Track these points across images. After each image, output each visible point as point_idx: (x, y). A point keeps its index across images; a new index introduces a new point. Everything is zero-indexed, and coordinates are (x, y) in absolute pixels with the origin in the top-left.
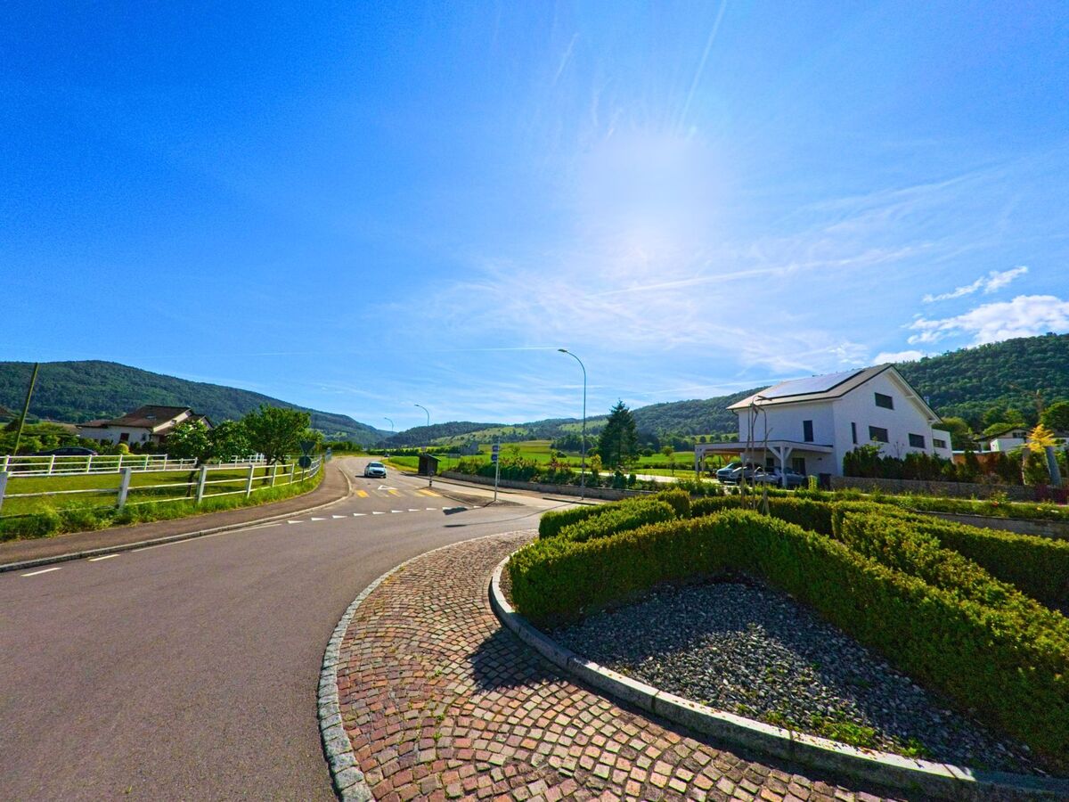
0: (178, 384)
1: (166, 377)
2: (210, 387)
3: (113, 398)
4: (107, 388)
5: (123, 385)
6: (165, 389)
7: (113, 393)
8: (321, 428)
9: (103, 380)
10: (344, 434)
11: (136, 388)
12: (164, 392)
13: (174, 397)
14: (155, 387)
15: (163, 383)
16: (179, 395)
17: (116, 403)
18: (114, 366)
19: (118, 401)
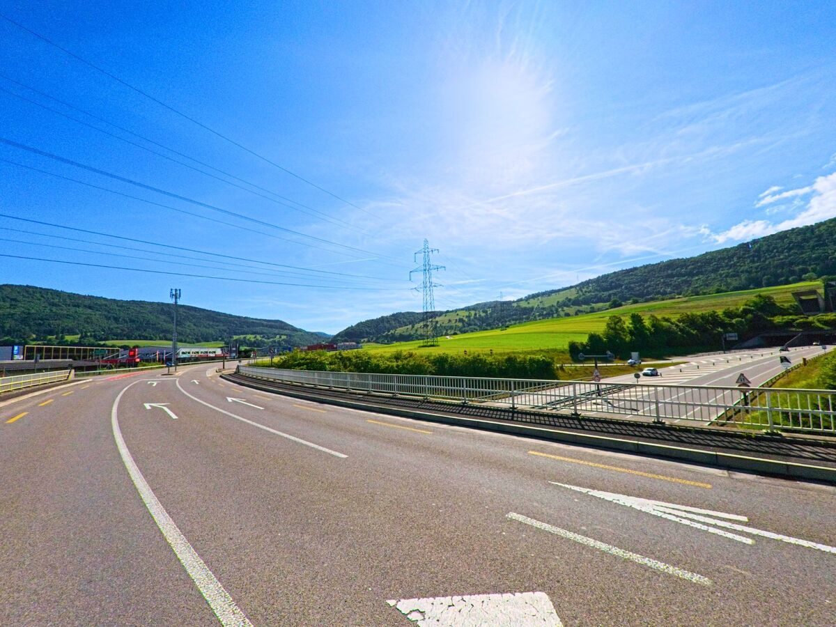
0: (104, 303)
1: (91, 297)
2: (141, 304)
3: (24, 321)
4: (18, 311)
5: (37, 308)
6: (90, 308)
7: (24, 315)
8: (259, 334)
9: (13, 303)
10: (284, 337)
11: (54, 309)
12: (89, 311)
13: (100, 315)
14: (78, 306)
15: (87, 302)
16: (106, 313)
17: (29, 325)
18: (28, 291)
19: (32, 323)
